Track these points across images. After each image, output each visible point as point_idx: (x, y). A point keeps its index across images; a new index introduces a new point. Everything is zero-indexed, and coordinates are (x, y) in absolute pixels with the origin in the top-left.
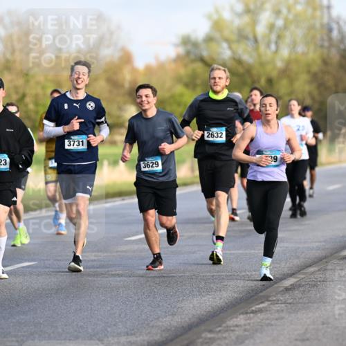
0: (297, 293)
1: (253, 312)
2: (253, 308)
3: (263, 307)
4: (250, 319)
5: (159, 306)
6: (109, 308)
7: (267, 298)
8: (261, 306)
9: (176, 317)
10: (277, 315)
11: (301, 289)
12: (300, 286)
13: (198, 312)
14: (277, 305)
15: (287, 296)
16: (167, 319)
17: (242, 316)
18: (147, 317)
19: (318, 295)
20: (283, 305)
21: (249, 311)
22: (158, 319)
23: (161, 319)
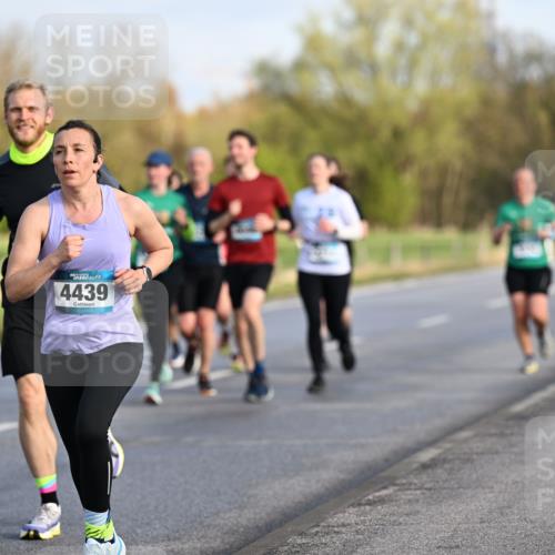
0: (440, 472)
1: (369, 503)
2: (370, 497)
3: (386, 496)
4: (365, 514)
5: (219, 494)
6: (139, 497)
7: (391, 482)
8: (384, 492)
9: (246, 511)
10: (407, 508)
11: (447, 466)
12: (445, 461)
13: (282, 503)
14: (409, 492)
15: (424, 477)
16: (234, 514)
17: (351, 510)
18: (201, 511)
19: (474, 476)
20: (418, 492)
21: (363, 502)
22: (217, 514)
23: (222, 515)
